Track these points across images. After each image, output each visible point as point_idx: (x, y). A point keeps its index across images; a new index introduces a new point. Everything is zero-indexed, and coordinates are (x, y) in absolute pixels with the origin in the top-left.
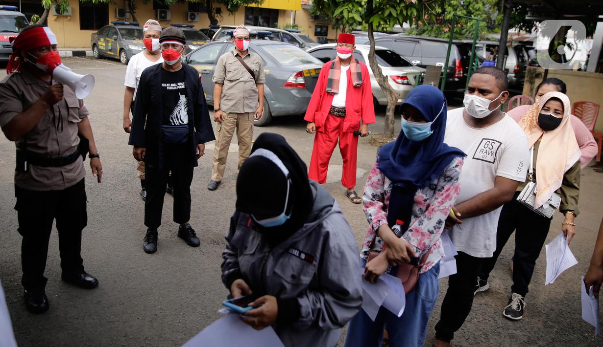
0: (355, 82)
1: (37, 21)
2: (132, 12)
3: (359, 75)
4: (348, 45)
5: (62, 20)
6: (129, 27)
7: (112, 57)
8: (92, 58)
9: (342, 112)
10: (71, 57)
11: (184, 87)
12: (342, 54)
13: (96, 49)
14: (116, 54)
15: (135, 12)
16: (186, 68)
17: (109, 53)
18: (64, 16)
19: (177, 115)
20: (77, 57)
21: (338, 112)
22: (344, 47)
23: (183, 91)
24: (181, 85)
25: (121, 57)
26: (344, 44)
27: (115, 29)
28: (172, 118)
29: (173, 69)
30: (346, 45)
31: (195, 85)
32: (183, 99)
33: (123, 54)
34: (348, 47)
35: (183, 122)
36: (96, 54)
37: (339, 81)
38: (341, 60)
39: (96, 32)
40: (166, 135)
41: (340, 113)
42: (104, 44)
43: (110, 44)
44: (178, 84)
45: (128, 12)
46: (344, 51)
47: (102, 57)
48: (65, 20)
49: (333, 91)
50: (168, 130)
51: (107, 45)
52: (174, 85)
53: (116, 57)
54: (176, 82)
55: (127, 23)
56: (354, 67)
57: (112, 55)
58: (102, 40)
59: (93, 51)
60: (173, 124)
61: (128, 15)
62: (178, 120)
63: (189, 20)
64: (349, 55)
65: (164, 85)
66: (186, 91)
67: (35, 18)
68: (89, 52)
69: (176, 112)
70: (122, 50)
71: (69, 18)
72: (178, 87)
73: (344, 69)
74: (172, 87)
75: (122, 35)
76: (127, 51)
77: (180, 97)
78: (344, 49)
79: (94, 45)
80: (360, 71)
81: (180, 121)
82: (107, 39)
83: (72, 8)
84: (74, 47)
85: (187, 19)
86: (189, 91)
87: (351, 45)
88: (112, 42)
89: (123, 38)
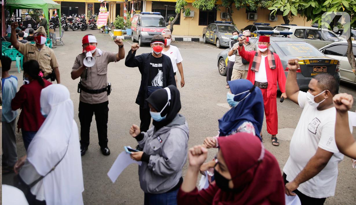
0: (271, 66)
1: (172, 20)
2: (231, 15)
3: (274, 62)
4: (265, 43)
5: (188, 19)
6: (225, 25)
7: (213, 43)
8: (202, 42)
9: (265, 86)
10: (190, 41)
11: (161, 66)
12: (261, 48)
13: (204, 37)
14: (214, 41)
15: (232, 15)
16: (164, 57)
17: (211, 40)
18: (190, 17)
19: (155, 81)
20: (194, 42)
21: (262, 86)
22: (262, 44)
23: (161, 68)
24: (160, 65)
25: (217, 43)
26: (262, 42)
27: (216, 25)
28: (153, 82)
29: (157, 56)
30: (263, 43)
31: (168, 66)
32: (160, 73)
33: (218, 41)
34: (265, 44)
35: (159, 85)
36: (204, 41)
37: (260, 64)
38: (261, 52)
39: (206, 27)
40: (149, 92)
41: (263, 86)
42: (209, 35)
43: (212, 35)
44: (159, 64)
45: (228, 15)
46: (262, 47)
47: (207, 42)
48: (190, 19)
49: (256, 70)
50: (150, 89)
51: (210, 35)
52: (157, 64)
53: (214, 43)
54: (158, 63)
55: (224, 22)
56: (270, 57)
57: (212, 41)
58: (208, 32)
59: (203, 38)
60: (153, 86)
61: (228, 17)
62: (156, 84)
63: (270, 20)
64: (266, 49)
65: (151, 64)
66: (162, 69)
67: (172, 18)
68: (201, 39)
69: (156, 79)
70: (217, 38)
71: (193, 18)
72: (159, 66)
73: (263, 57)
74: (155, 65)
75: (219, 30)
76: (220, 40)
77: (158, 71)
78: (262, 46)
79: (204, 35)
80: (274, 59)
81: (157, 84)
82: (211, 31)
83: (195, 12)
84: (193, 36)
85: (269, 19)
86: (163, 68)
87: (267, 43)
88: (213, 33)
89: (219, 31)
